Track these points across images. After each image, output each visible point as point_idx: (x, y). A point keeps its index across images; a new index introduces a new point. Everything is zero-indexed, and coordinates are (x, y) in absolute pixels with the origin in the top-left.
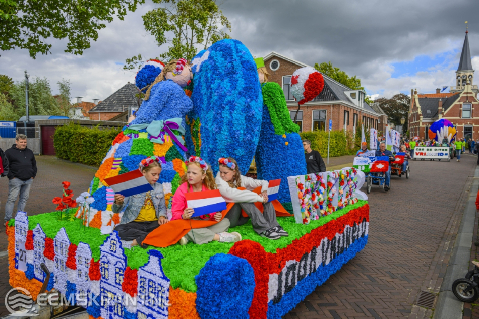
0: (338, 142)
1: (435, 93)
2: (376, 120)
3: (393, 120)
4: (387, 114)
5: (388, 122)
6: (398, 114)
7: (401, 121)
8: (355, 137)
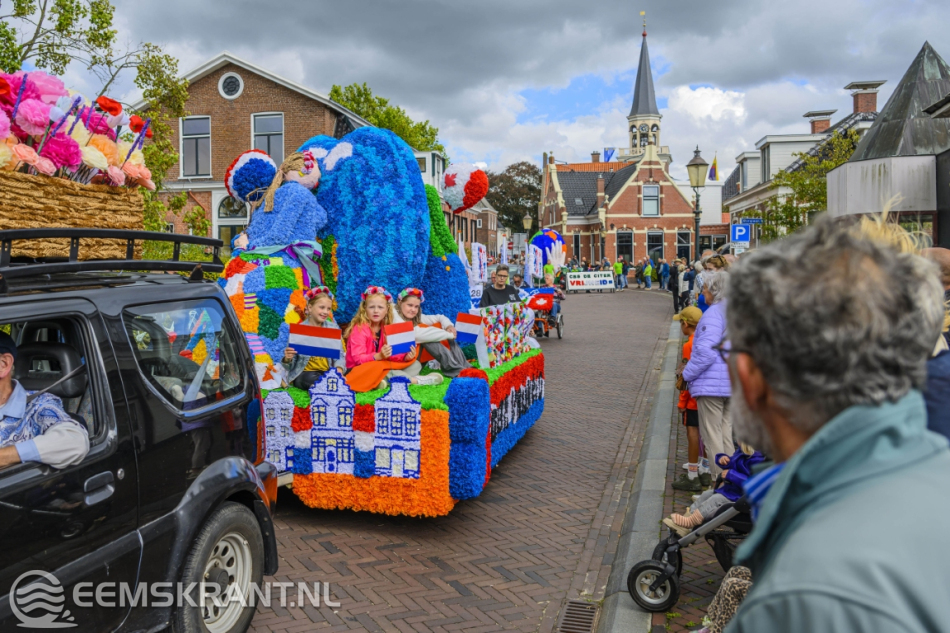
1: (590, 161)
2: (472, 221)
3: (509, 220)
4: (496, 208)
5: (498, 226)
6: (517, 206)
7: (525, 222)
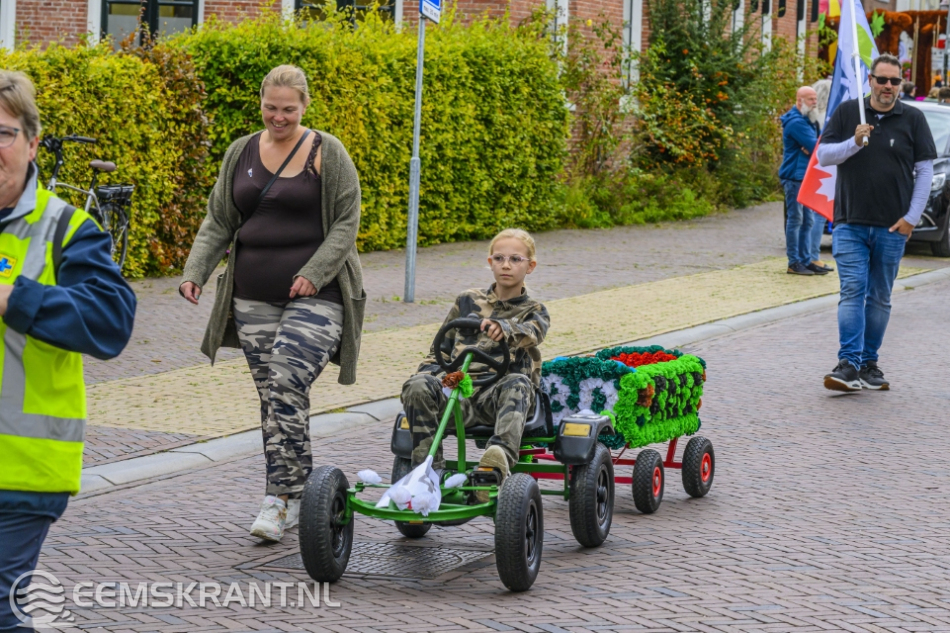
0: (499, 117)
8: (635, 76)
